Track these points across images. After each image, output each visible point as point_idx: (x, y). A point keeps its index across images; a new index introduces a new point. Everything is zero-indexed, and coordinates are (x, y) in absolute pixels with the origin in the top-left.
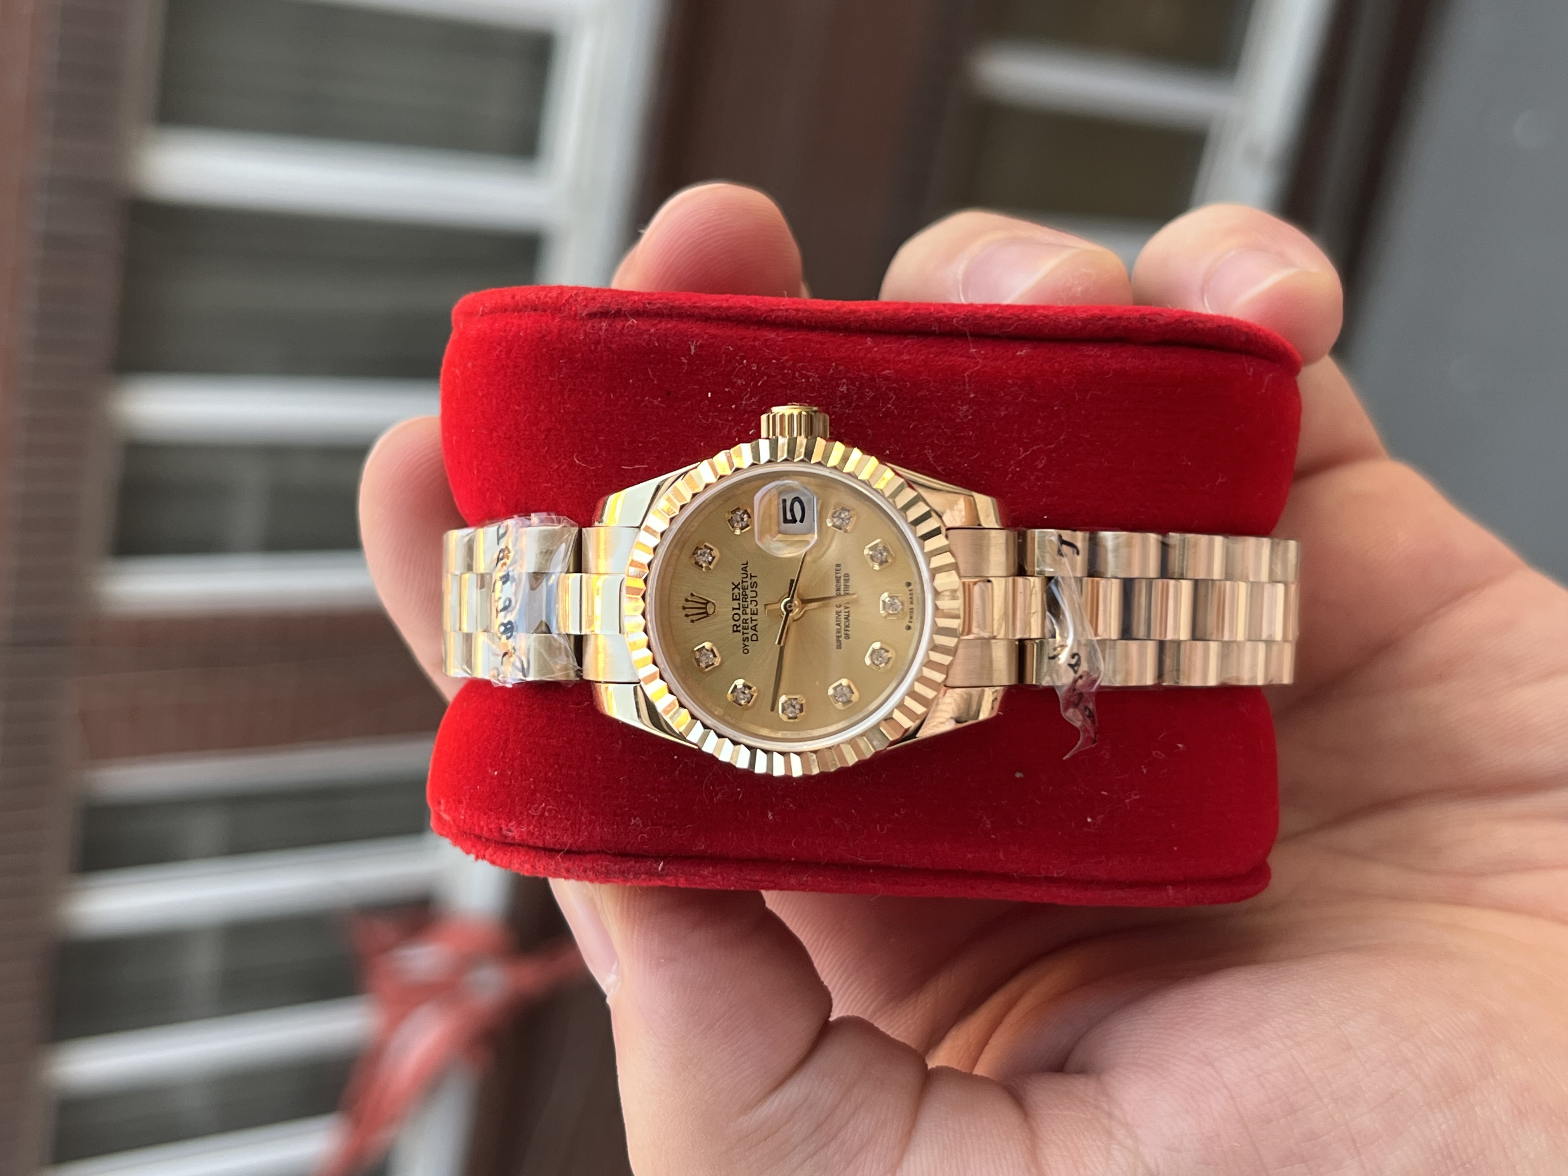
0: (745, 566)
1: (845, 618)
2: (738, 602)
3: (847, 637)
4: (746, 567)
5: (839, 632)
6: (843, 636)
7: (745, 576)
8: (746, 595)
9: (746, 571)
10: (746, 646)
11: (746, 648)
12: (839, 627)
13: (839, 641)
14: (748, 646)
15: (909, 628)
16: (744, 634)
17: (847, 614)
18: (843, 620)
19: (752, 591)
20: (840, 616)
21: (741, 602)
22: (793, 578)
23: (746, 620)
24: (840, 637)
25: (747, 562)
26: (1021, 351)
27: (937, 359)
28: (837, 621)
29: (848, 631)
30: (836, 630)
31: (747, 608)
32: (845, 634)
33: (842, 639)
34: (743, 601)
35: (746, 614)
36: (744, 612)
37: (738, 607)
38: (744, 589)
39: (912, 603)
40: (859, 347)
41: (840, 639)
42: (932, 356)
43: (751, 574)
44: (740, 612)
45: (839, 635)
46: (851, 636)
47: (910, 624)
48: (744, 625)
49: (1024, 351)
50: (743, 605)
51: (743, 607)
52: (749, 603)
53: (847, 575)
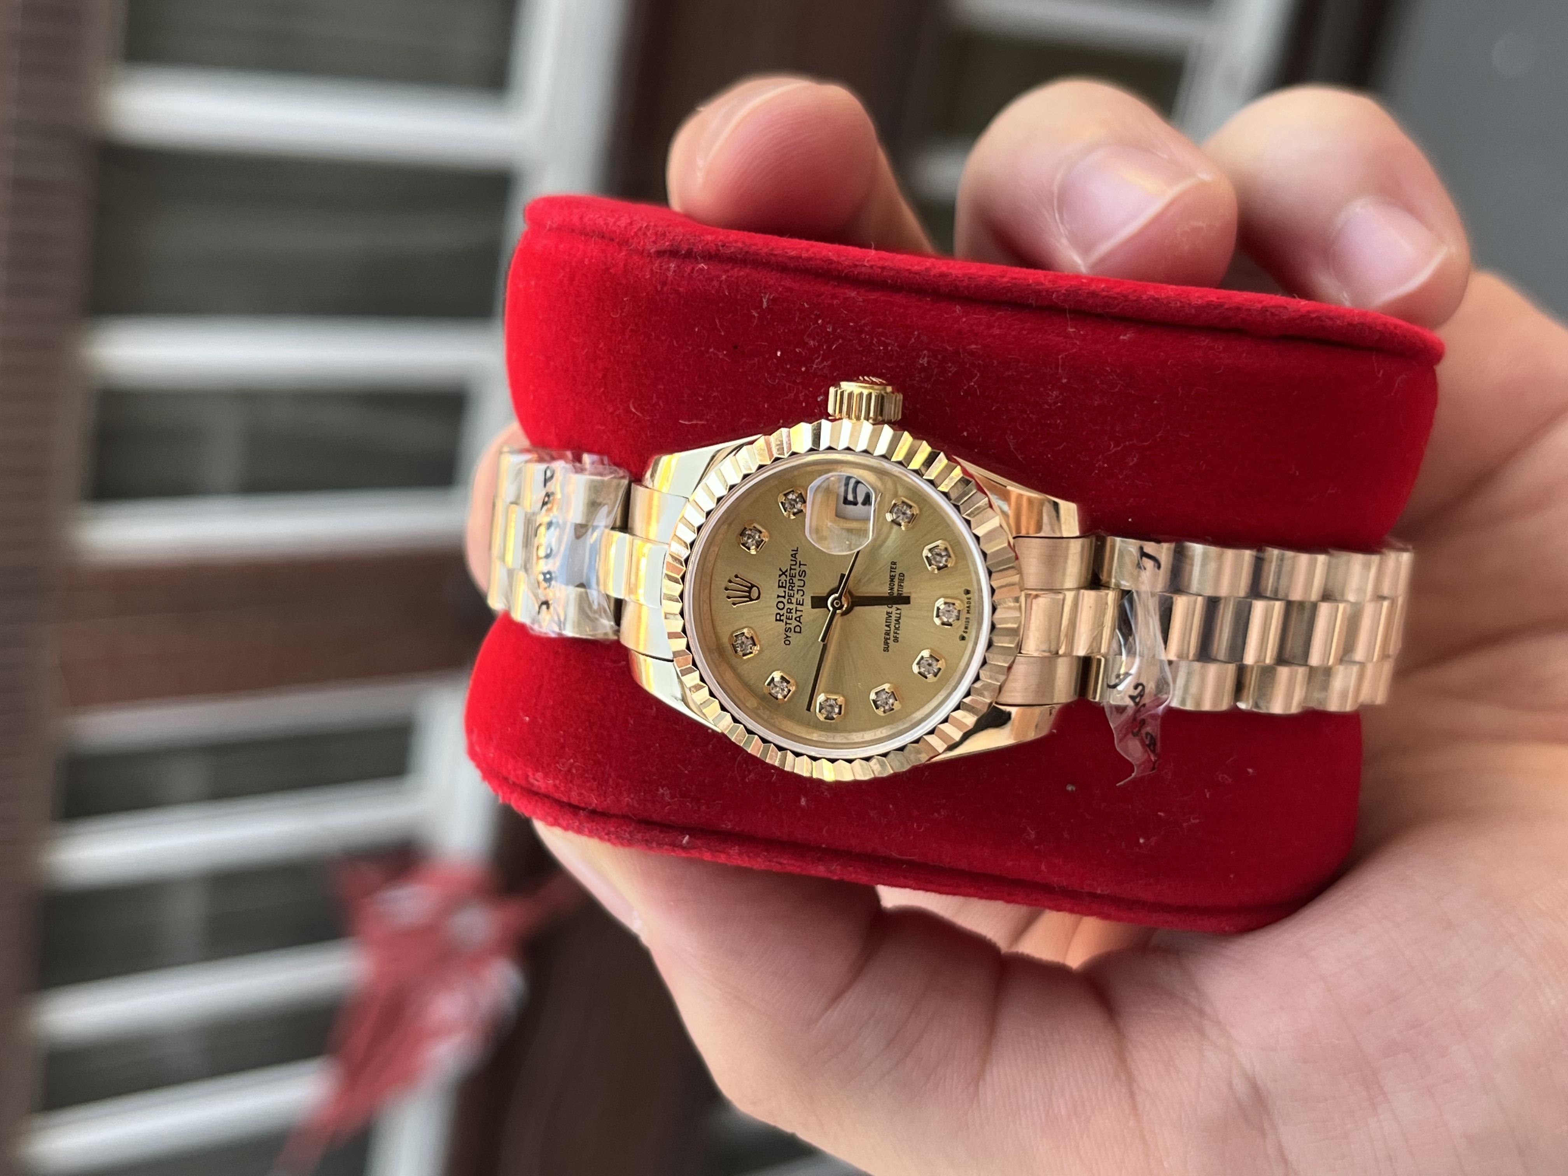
0: (795, 552)
1: (896, 620)
2: (784, 589)
3: (896, 640)
4: (795, 554)
5: (888, 634)
6: (892, 638)
7: (794, 563)
8: (792, 583)
9: (795, 557)
10: (787, 637)
11: (788, 639)
12: (889, 629)
13: (886, 643)
14: (790, 637)
15: (963, 638)
16: (786, 623)
17: (899, 616)
18: (893, 623)
19: (799, 580)
20: (891, 617)
21: (787, 590)
22: (844, 573)
23: (791, 610)
24: (889, 639)
25: (797, 548)
26: (1125, 335)
27: (1030, 336)
28: (886, 622)
29: (898, 634)
30: (885, 632)
31: (793, 597)
32: (894, 637)
33: (891, 642)
34: (789, 590)
35: (791, 603)
36: (789, 601)
37: (784, 595)
38: (792, 577)
39: (968, 612)
40: (946, 316)
41: (888, 641)
42: (1025, 332)
43: (800, 562)
44: (785, 601)
45: (888, 637)
46: (899, 640)
47: (965, 635)
48: (788, 615)
49: (1128, 335)
50: (788, 593)
51: (788, 596)
52: (796, 592)
53: (902, 575)
